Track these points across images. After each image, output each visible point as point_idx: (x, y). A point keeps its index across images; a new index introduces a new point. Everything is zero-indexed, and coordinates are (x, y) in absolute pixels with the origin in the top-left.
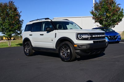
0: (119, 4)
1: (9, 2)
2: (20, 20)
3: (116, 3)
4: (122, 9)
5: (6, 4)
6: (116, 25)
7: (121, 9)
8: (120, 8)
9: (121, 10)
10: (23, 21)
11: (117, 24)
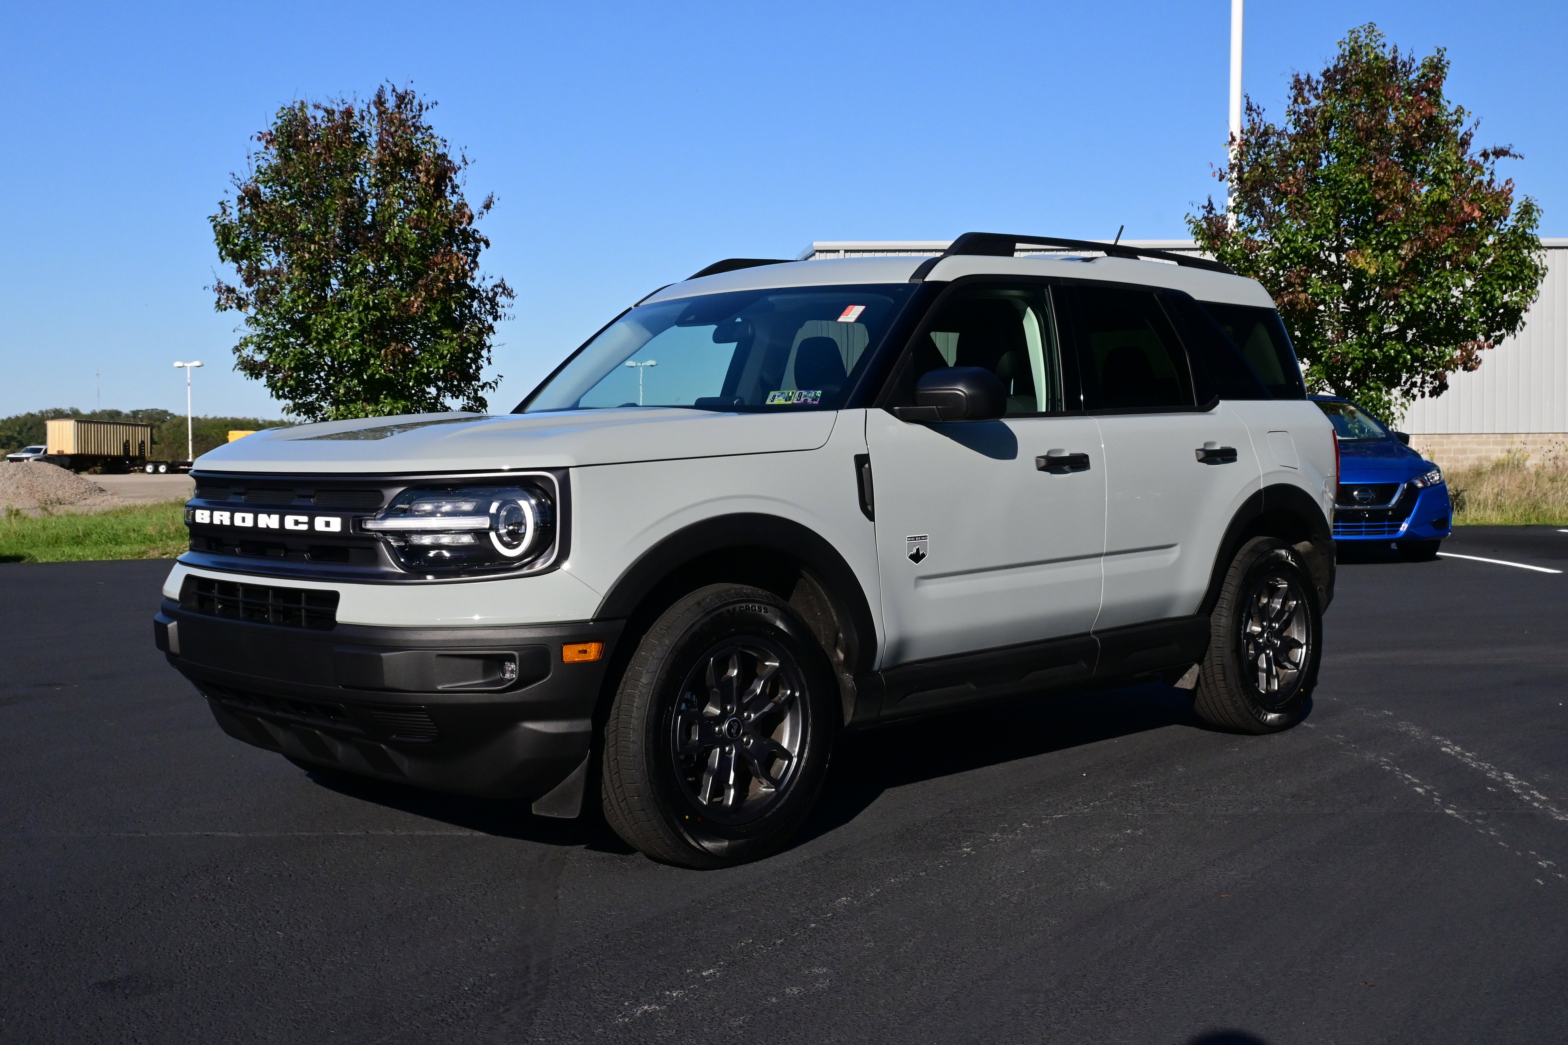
0: (1500, 153)
1: (380, 102)
2: (474, 285)
3: (1464, 143)
4: (1527, 210)
5: (349, 113)
6: (1451, 365)
7: (1514, 208)
8: (1503, 197)
9: (1511, 221)
10: (509, 294)
11: (1469, 364)
